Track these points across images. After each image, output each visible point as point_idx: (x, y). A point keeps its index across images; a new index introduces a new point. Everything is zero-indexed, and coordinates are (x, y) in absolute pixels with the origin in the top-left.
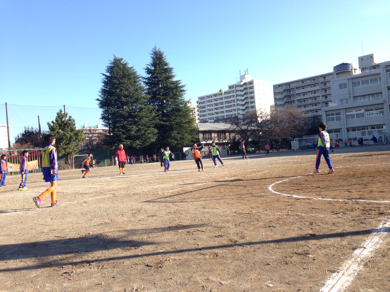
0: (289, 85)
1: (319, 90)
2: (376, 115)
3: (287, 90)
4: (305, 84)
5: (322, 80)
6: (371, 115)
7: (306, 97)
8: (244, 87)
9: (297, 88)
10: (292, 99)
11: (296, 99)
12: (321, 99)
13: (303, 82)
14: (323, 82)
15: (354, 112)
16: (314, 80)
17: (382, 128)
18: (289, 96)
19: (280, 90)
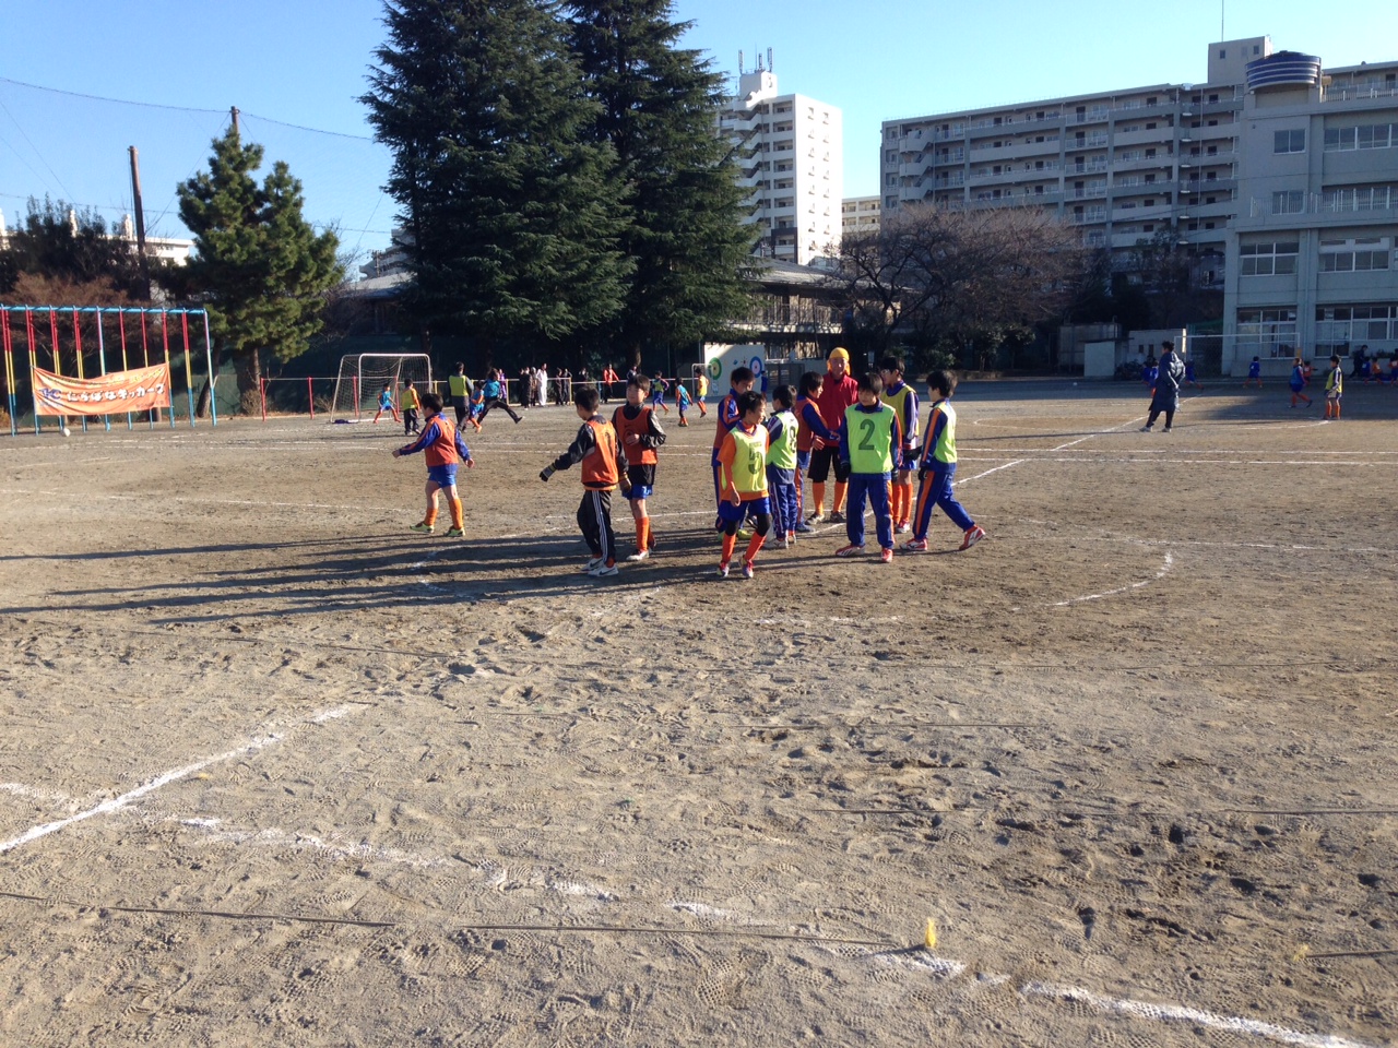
0: (946, 128)
1: (1057, 155)
3: (938, 145)
4: (1005, 128)
5: (1070, 118)
7: (1005, 177)
8: (757, 119)
9: (973, 141)
10: (954, 181)
11: (967, 184)
12: (1062, 191)
13: (998, 121)
14: (1076, 127)
15: (1351, 246)
16: (1040, 115)
18: (943, 172)
19: (913, 142)
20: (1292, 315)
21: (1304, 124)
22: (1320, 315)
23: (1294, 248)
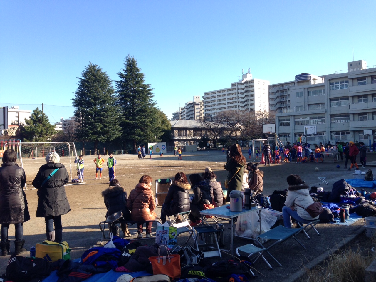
0: (283, 86)
2: (319, 123)
3: (281, 90)
6: (315, 123)
8: (245, 85)
10: (285, 99)
15: (301, 119)
17: (324, 135)
18: (282, 97)
19: (274, 90)
20: (289, 135)
21: (302, 90)
22: (295, 135)
23: (289, 120)
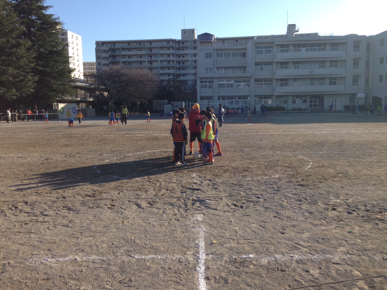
0: (114, 44)
1: (145, 55)
2: (243, 86)
3: (112, 49)
4: (131, 46)
5: (148, 45)
7: (131, 59)
9: (122, 49)
10: (118, 59)
11: (121, 61)
12: (146, 64)
13: (129, 44)
14: (149, 48)
15: (225, 82)
16: (140, 44)
17: (247, 99)
18: (114, 57)
19: (105, 48)
20: (213, 99)
21: (212, 51)
22: (219, 99)
23: (212, 82)
